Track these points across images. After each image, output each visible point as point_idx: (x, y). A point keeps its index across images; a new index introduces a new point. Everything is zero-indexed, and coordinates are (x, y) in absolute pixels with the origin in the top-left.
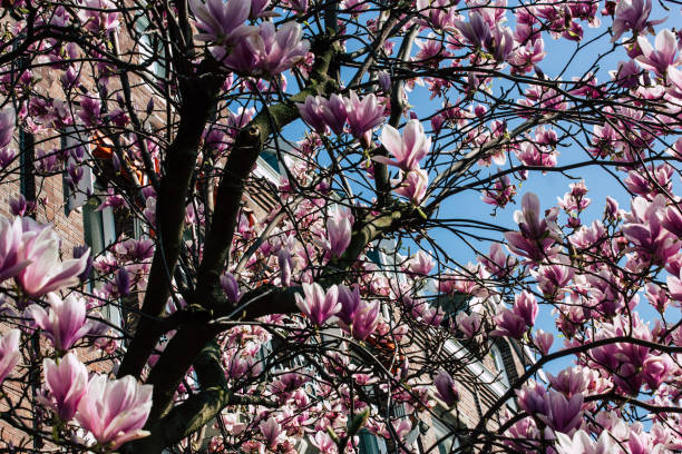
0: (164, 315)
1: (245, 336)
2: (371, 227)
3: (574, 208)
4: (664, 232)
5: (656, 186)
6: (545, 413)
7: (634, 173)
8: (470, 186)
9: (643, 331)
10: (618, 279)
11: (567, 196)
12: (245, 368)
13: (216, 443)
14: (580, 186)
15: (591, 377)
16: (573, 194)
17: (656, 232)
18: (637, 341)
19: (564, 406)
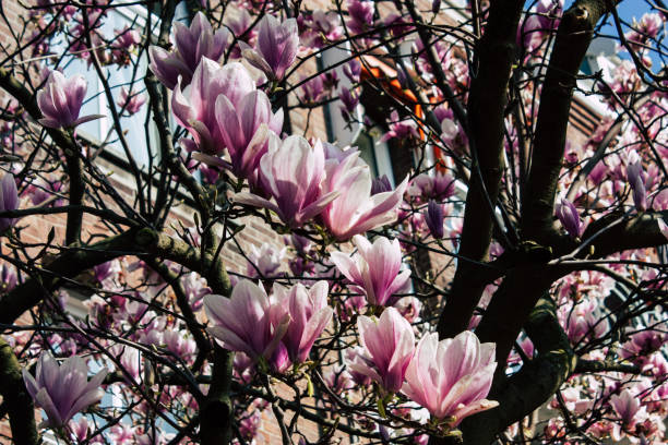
0: (488, 259)
1: (581, 287)
12: (585, 329)
13: (555, 427)
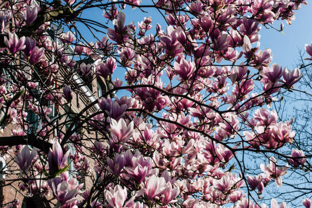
2: (48, 15)
3: (144, 28)
4: (177, 42)
5: (179, 23)
6: (109, 111)
7: (171, 15)
8: (97, 6)
9: (160, 84)
10: (154, 61)
11: (142, 23)
14: (149, 19)
15: (135, 103)
16: (145, 22)
17: (174, 41)
18: (156, 88)
19: (118, 108)
